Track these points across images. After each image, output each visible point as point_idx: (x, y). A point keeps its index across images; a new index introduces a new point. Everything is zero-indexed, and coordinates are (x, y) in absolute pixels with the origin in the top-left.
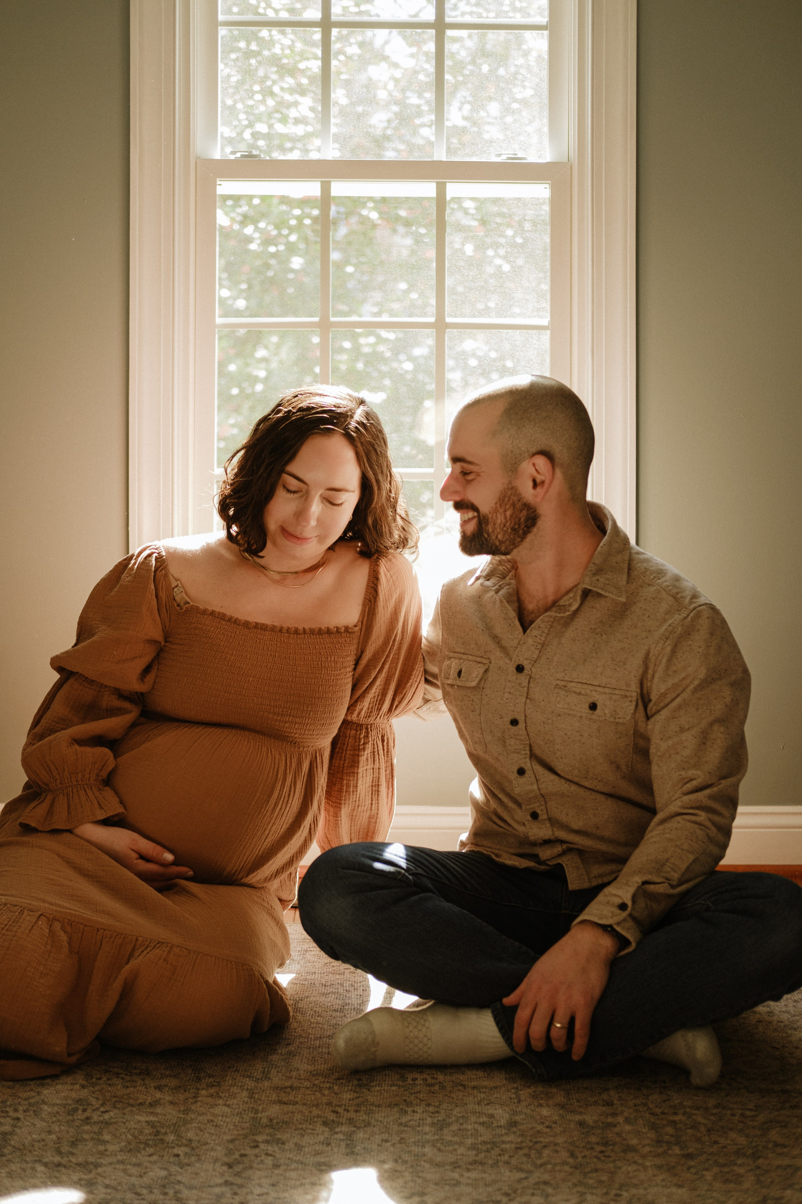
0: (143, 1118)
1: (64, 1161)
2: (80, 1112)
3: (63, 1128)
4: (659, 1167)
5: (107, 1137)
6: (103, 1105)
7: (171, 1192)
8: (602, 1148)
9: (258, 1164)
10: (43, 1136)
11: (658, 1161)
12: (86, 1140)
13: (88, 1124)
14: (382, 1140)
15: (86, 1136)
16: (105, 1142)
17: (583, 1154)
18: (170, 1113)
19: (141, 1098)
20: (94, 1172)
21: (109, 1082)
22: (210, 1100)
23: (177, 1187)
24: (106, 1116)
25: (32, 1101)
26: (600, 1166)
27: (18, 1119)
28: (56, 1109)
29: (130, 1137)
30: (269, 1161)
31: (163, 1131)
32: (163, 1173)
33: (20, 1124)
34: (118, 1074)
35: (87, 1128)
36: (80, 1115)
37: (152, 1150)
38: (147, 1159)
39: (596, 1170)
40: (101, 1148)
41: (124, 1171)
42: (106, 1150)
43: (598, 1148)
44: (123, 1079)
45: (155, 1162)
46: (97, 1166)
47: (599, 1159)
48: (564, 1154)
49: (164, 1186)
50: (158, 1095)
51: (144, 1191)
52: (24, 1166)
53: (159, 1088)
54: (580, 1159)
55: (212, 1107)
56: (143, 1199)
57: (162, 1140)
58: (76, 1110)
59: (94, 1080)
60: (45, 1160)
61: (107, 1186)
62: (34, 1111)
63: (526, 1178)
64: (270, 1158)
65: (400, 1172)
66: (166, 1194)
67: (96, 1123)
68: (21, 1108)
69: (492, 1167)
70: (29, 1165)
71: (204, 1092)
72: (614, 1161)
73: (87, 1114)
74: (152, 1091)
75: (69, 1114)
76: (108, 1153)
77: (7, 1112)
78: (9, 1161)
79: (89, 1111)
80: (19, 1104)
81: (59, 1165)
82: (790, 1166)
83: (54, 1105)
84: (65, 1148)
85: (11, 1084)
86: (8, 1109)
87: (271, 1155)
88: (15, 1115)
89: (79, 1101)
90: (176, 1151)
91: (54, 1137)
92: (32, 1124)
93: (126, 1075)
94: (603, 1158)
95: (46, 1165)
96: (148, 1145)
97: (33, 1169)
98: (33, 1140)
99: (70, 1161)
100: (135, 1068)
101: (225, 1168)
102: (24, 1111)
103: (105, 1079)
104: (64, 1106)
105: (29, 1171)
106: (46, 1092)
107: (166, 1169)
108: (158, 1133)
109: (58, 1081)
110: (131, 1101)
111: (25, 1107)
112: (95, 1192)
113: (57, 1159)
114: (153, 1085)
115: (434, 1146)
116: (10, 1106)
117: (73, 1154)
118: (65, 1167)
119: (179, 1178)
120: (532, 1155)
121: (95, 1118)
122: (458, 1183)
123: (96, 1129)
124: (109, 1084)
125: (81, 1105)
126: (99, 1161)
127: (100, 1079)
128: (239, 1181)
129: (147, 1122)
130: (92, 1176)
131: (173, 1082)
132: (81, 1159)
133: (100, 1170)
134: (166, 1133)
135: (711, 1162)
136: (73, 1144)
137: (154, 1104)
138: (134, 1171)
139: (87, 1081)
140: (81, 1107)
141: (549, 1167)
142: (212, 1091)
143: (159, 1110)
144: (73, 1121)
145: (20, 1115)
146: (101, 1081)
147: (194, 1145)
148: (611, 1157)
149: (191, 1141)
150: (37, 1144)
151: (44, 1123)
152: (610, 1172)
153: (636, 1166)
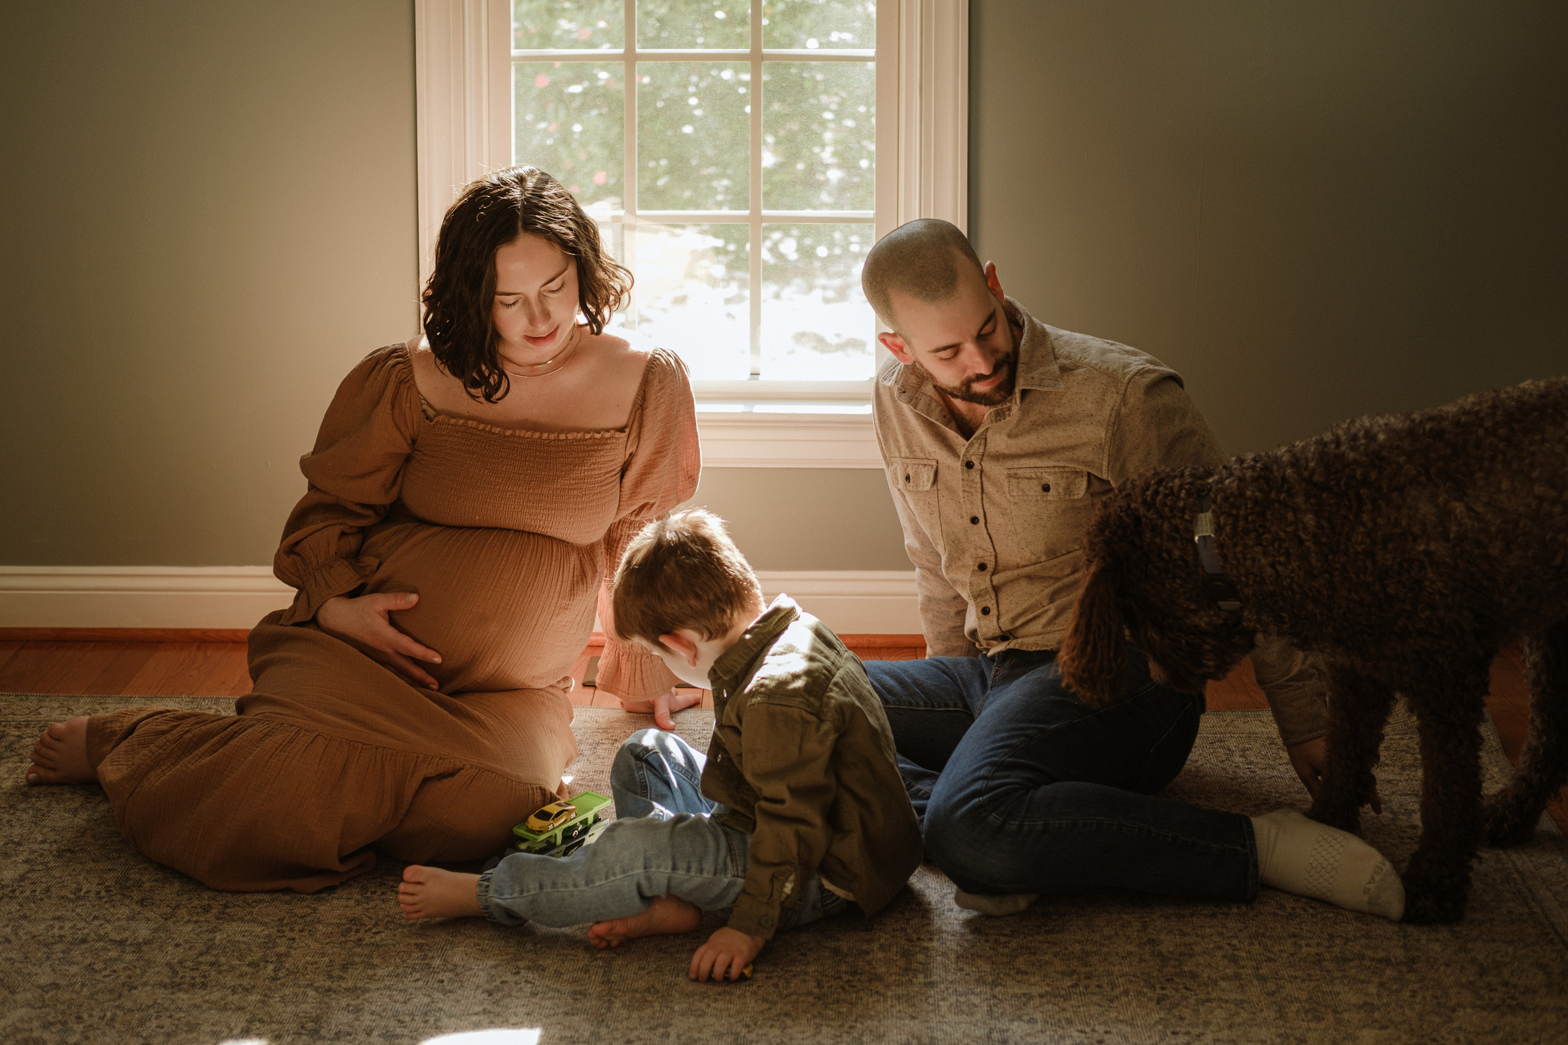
1: (334, 986)
2: (353, 933)
3: (335, 950)
5: (377, 961)
6: (376, 925)
7: (432, 1020)
8: (851, 978)
9: (517, 992)
10: (316, 959)
12: (356, 964)
13: (360, 946)
14: (639, 968)
15: (357, 959)
16: (374, 966)
17: (830, 985)
20: (362, 998)
23: (438, 1014)
24: (378, 938)
26: (843, 996)
27: (294, 939)
28: (330, 929)
30: (528, 988)
31: (431, 954)
32: (427, 1000)
33: (295, 945)
35: (359, 950)
36: (353, 937)
37: (417, 976)
38: (413, 984)
39: (838, 1001)
40: (370, 972)
41: (390, 996)
42: (375, 975)
43: (845, 977)
46: (365, 991)
47: (843, 988)
48: (812, 983)
49: (426, 1014)
51: (407, 1019)
52: (296, 990)
54: (826, 989)
56: (405, 1027)
57: (428, 965)
58: (349, 930)
59: (369, 895)
60: (316, 985)
61: (373, 1013)
62: (310, 931)
63: (770, 1009)
64: (529, 985)
65: (650, 1002)
66: (426, 1022)
67: (367, 945)
68: (297, 928)
69: (739, 997)
70: (301, 990)
72: (857, 992)
73: (360, 935)
75: (342, 935)
76: (377, 978)
77: (283, 932)
78: (283, 985)
79: (362, 931)
80: (295, 922)
81: (329, 990)
83: (329, 924)
84: (336, 973)
86: (284, 928)
87: (530, 982)
88: (291, 935)
89: (352, 920)
90: (440, 977)
91: (326, 959)
92: (307, 945)
94: (848, 989)
95: (317, 989)
96: (414, 970)
97: (305, 993)
98: (307, 963)
99: (340, 986)
101: (485, 995)
102: (300, 931)
103: (379, 893)
104: (339, 925)
105: (300, 997)
106: (321, 908)
107: (429, 996)
109: (335, 895)
111: (301, 927)
112: (361, 1018)
113: (328, 984)
116: (287, 924)
117: (343, 978)
118: (335, 992)
119: (440, 1005)
120: (781, 986)
121: (368, 939)
122: (703, 1014)
123: (367, 951)
124: (383, 900)
125: (354, 924)
126: (367, 986)
127: (374, 893)
128: (497, 1009)
129: (416, 944)
130: (359, 1002)
132: (350, 984)
133: (367, 995)
134: (433, 957)
135: (950, 991)
136: (344, 968)
138: (400, 997)
139: (362, 895)
140: (354, 928)
141: (794, 997)
144: (346, 942)
145: (295, 935)
146: (375, 896)
147: (459, 970)
148: (855, 987)
149: (456, 966)
150: (310, 967)
151: (318, 945)
152: (851, 1004)
153: (876, 997)
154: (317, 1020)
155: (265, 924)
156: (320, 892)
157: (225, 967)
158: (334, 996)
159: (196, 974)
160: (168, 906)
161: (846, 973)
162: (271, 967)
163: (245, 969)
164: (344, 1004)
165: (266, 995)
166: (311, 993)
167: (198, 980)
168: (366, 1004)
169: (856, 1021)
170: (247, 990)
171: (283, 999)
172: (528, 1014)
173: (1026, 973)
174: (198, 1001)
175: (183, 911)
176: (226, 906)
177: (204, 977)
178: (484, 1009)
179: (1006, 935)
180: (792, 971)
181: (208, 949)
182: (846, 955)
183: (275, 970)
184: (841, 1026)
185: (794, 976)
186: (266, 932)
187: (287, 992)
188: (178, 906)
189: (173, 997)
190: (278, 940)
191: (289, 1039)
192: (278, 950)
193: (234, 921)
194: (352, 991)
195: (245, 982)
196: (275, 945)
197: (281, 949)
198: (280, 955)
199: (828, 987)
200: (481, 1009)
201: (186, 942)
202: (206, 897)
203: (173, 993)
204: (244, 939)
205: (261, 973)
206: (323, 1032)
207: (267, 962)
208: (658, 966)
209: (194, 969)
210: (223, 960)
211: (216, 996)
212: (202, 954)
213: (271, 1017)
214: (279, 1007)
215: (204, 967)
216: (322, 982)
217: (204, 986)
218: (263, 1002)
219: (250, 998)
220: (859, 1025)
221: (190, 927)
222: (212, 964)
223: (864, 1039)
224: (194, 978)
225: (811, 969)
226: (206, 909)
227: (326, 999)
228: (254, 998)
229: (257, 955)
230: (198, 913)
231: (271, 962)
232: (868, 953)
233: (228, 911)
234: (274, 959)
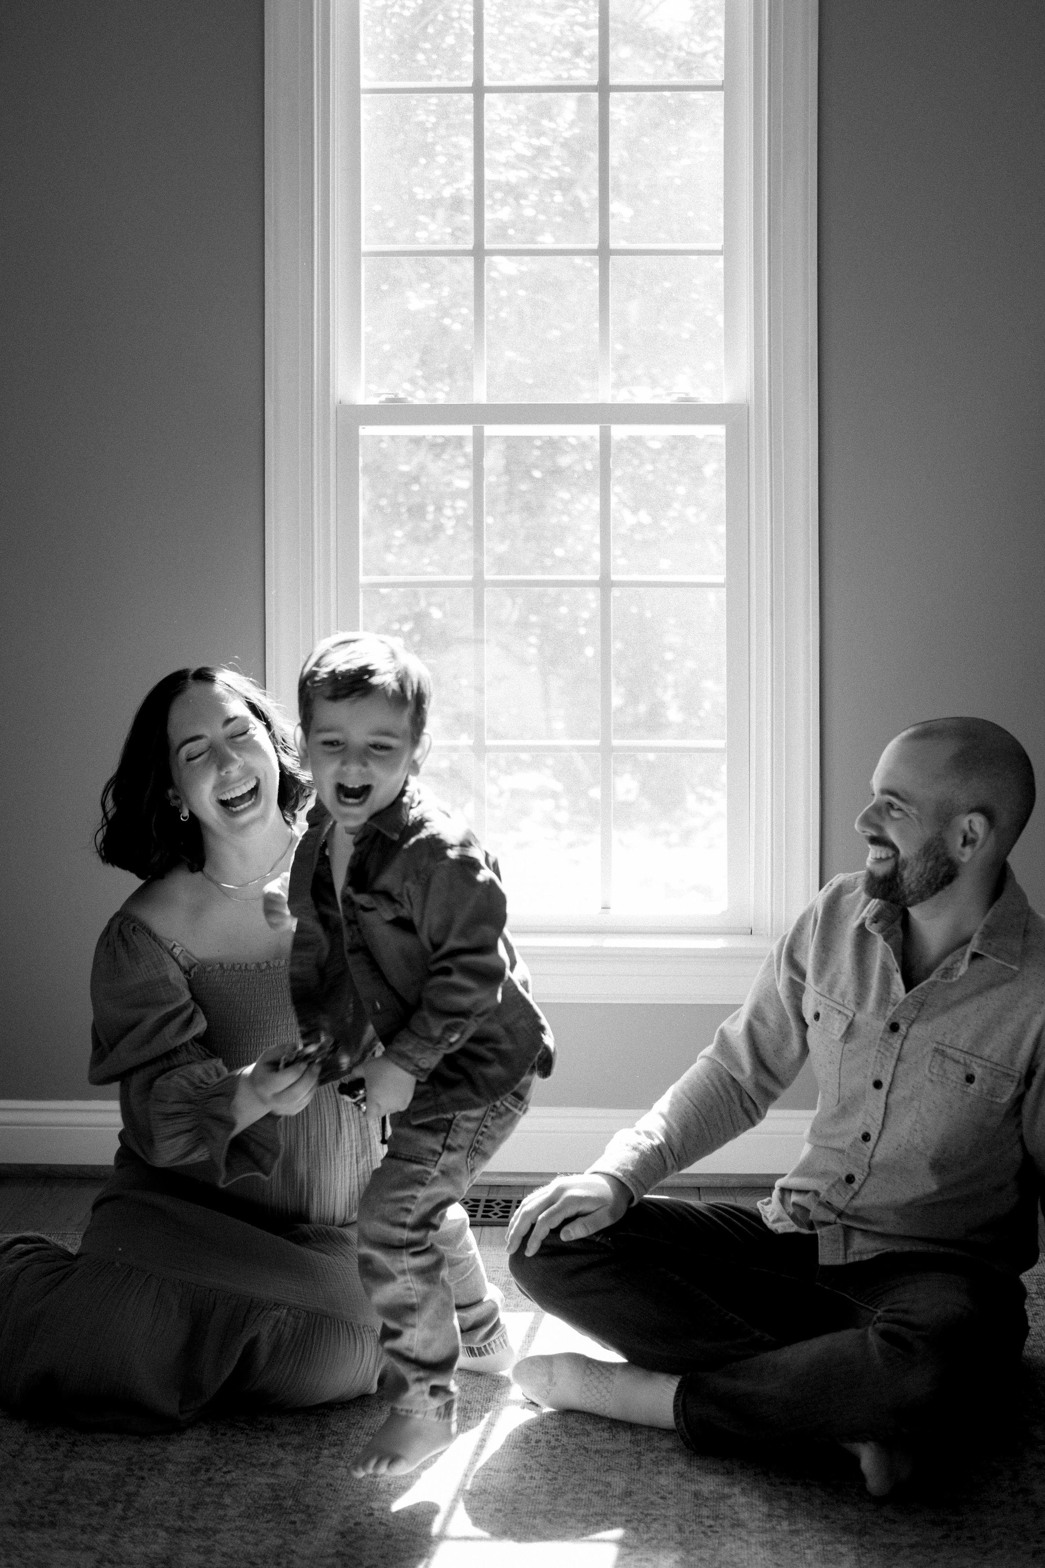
0: (263, 1480)
1: (184, 1526)
2: (203, 1472)
3: (185, 1489)
4: (763, 1545)
5: (228, 1501)
6: (226, 1464)
8: (712, 1523)
9: (371, 1534)
10: (166, 1498)
11: (765, 1537)
12: (207, 1504)
13: (210, 1485)
15: (208, 1499)
16: (224, 1507)
17: (691, 1529)
18: (290, 1475)
19: (264, 1457)
20: (212, 1538)
21: (234, 1438)
22: (330, 1460)
23: (290, 1556)
24: (228, 1477)
25: (157, 1458)
26: (704, 1542)
27: (143, 1478)
28: (180, 1468)
29: (250, 1501)
30: (382, 1530)
31: (282, 1495)
32: (279, 1541)
33: (143, 1484)
34: (243, 1429)
35: (209, 1489)
36: (203, 1476)
37: (270, 1516)
38: (265, 1525)
39: (700, 1547)
40: (221, 1512)
41: (242, 1538)
42: (225, 1515)
43: (707, 1522)
44: (247, 1435)
45: (272, 1529)
46: (216, 1532)
47: (705, 1534)
48: (672, 1528)
49: (278, 1556)
50: (281, 1454)
51: (259, 1561)
52: (146, 1530)
53: (282, 1446)
54: (687, 1534)
55: (332, 1468)
57: (280, 1505)
58: (198, 1470)
59: (219, 1436)
60: (167, 1524)
61: (224, 1555)
62: (159, 1470)
64: (383, 1528)
67: (218, 1484)
68: (146, 1466)
70: (151, 1530)
71: (326, 1452)
72: (719, 1538)
73: (210, 1475)
74: (275, 1449)
75: (192, 1474)
76: (227, 1519)
77: (132, 1470)
78: (132, 1524)
79: (212, 1471)
80: (144, 1461)
81: (180, 1530)
82: (893, 1544)
83: (178, 1464)
84: (187, 1512)
85: (137, 1438)
86: (133, 1467)
87: (384, 1525)
88: (140, 1474)
89: (202, 1460)
90: (292, 1518)
91: (176, 1499)
92: (156, 1484)
93: (251, 1430)
94: (709, 1534)
95: (167, 1530)
96: (265, 1510)
97: (154, 1533)
98: (156, 1502)
99: (190, 1526)
100: (261, 1423)
101: (338, 1537)
102: (149, 1470)
103: (229, 1435)
104: (188, 1465)
105: (150, 1537)
106: (171, 1448)
107: (281, 1537)
108: (277, 1497)
110: (254, 1461)
111: (150, 1465)
112: (212, 1560)
113: (178, 1524)
114: (276, 1442)
115: (545, 1516)
116: (136, 1463)
117: (193, 1518)
118: (185, 1532)
119: (293, 1547)
120: (641, 1530)
121: (218, 1479)
123: (217, 1491)
124: (234, 1441)
125: (204, 1464)
126: (218, 1526)
127: (224, 1434)
128: (351, 1552)
129: (267, 1484)
130: (210, 1543)
131: (296, 1440)
132: (201, 1524)
133: (218, 1536)
134: (284, 1498)
135: (815, 1539)
136: (195, 1508)
137: (276, 1464)
138: (250, 1538)
139: (212, 1436)
140: (204, 1467)
142: (334, 1450)
143: (280, 1471)
144: (196, 1481)
145: (144, 1474)
146: (225, 1437)
147: (311, 1511)
148: (717, 1532)
149: (308, 1506)
150: (159, 1507)
151: (168, 1484)
152: (713, 1549)
153: (739, 1543)
155: (114, 1463)
157: (74, 1506)
158: (184, 1537)
159: (43, 1512)
160: (16, 1443)
161: (708, 1517)
162: (120, 1506)
164: (194, 1545)
165: (115, 1536)
166: (162, 1534)
167: (47, 1519)
168: (217, 1545)
170: (96, 1530)
171: (132, 1539)
172: (382, 1557)
173: (894, 1522)
174: (48, 1540)
175: (31, 1450)
176: (74, 1444)
177: (54, 1516)
178: (337, 1552)
180: (651, 1515)
181: (56, 1487)
182: (707, 1499)
183: (124, 1510)
185: (655, 1519)
186: (115, 1471)
187: (137, 1533)
188: (26, 1444)
189: (22, 1535)
190: (127, 1479)
192: (127, 1489)
193: (83, 1459)
194: (203, 1532)
195: (94, 1522)
196: (124, 1484)
197: (131, 1489)
198: (128, 1495)
199: (690, 1532)
200: (334, 1551)
201: (35, 1479)
202: (54, 1435)
203: (22, 1532)
204: (94, 1478)
205: (110, 1512)
207: (116, 1501)
208: (515, 1509)
209: (42, 1508)
210: (71, 1498)
211: (65, 1535)
212: (50, 1492)
214: (130, 1547)
215: (53, 1506)
216: (172, 1521)
217: (53, 1525)
218: (113, 1542)
219: (100, 1537)
221: (38, 1465)
222: (61, 1503)
224: (42, 1517)
225: (671, 1512)
226: (54, 1447)
227: (177, 1540)
228: (103, 1537)
229: (107, 1494)
230: (46, 1452)
231: (120, 1502)
233: (76, 1449)
234: (123, 1498)
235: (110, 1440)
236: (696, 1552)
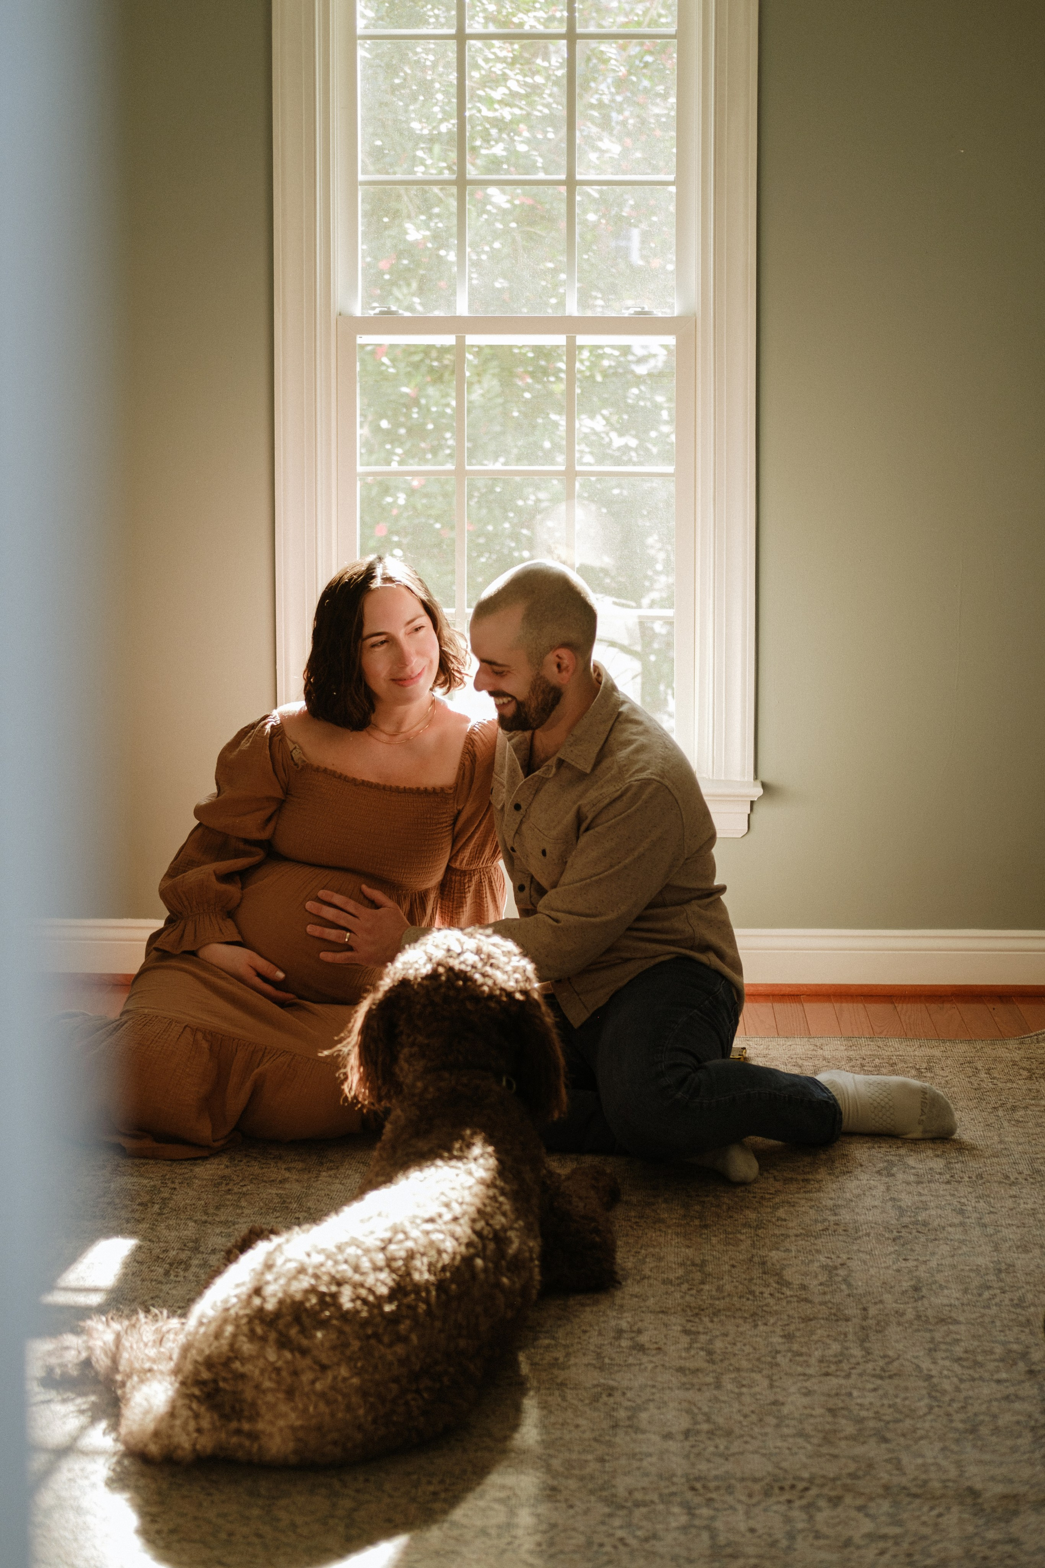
0: (274, 1191)
1: (209, 1220)
2: (223, 1185)
3: (209, 1197)
5: (244, 1204)
6: (243, 1180)
10: (194, 1202)
12: (227, 1207)
15: (228, 1203)
16: (242, 1208)
18: (295, 1188)
19: (273, 1176)
20: (232, 1227)
22: (329, 1179)
24: (244, 1189)
25: (186, 1176)
27: (175, 1189)
28: (205, 1182)
29: (262, 1204)
31: (288, 1201)
33: (176, 1193)
35: (229, 1197)
36: (224, 1188)
37: (278, 1214)
38: (274, 1220)
39: (627, 1235)
40: (239, 1212)
43: (633, 1220)
45: (280, 1222)
47: (631, 1227)
50: (287, 1175)
53: (288, 1169)
55: (329, 1184)
57: (287, 1208)
58: (220, 1184)
59: (236, 1162)
67: (235, 1193)
68: (177, 1181)
71: (324, 1174)
73: (229, 1187)
74: (283, 1172)
78: (167, 1218)
79: (231, 1184)
81: (206, 1222)
83: (203, 1180)
84: (211, 1211)
85: (169, 1162)
88: (173, 1186)
89: (223, 1177)
90: (297, 1215)
91: (203, 1202)
95: (195, 1221)
96: (275, 1210)
97: (186, 1224)
100: (270, 1154)
104: (212, 1180)
105: (182, 1226)
108: (284, 1202)
110: (265, 1179)
113: (204, 1218)
114: (284, 1166)
116: (169, 1179)
117: (217, 1215)
121: (236, 1189)
131: (300, 1165)
132: (223, 1218)
133: (237, 1226)
134: (291, 1203)
136: (217, 1208)
137: (283, 1181)
140: (225, 1182)
142: (332, 1173)
143: (287, 1186)
144: (218, 1191)
145: (177, 1186)
146: (242, 1163)
147: (312, 1211)
149: (309, 1208)
150: (189, 1208)
153: (658, 1233)
154: (196, 1241)
155: (151, 1178)
156: (195, 1159)
158: (209, 1226)
162: (157, 1207)
163: (135, 1207)
164: (218, 1231)
165: (154, 1224)
166: (191, 1224)
169: (641, 1248)
171: (168, 1227)
173: (785, 1220)
179: (771, 1194)
183: (160, 1209)
184: (629, 1251)
186: (152, 1183)
187: (171, 1223)
190: (162, 1189)
191: (174, 1253)
192: (162, 1195)
194: (225, 1223)
196: (160, 1192)
197: (166, 1195)
198: (164, 1199)
205: (149, 1210)
206: (201, 1249)
213: (159, 1238)
214: (166, 1232)
216: (198, 1216)
218: (152, 1229)
219: (141, 1226)
220: (643, 1251)
223: (648, 1260)
229: (146, 1198)
232: (653, 1204)
234: (160, 1201)
235: (147, 1164)
236: (624, 1239)
